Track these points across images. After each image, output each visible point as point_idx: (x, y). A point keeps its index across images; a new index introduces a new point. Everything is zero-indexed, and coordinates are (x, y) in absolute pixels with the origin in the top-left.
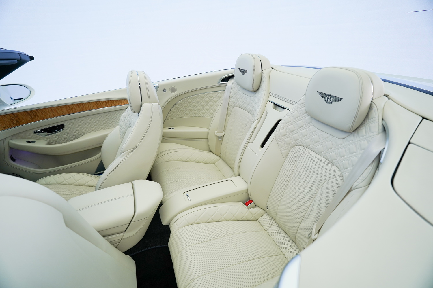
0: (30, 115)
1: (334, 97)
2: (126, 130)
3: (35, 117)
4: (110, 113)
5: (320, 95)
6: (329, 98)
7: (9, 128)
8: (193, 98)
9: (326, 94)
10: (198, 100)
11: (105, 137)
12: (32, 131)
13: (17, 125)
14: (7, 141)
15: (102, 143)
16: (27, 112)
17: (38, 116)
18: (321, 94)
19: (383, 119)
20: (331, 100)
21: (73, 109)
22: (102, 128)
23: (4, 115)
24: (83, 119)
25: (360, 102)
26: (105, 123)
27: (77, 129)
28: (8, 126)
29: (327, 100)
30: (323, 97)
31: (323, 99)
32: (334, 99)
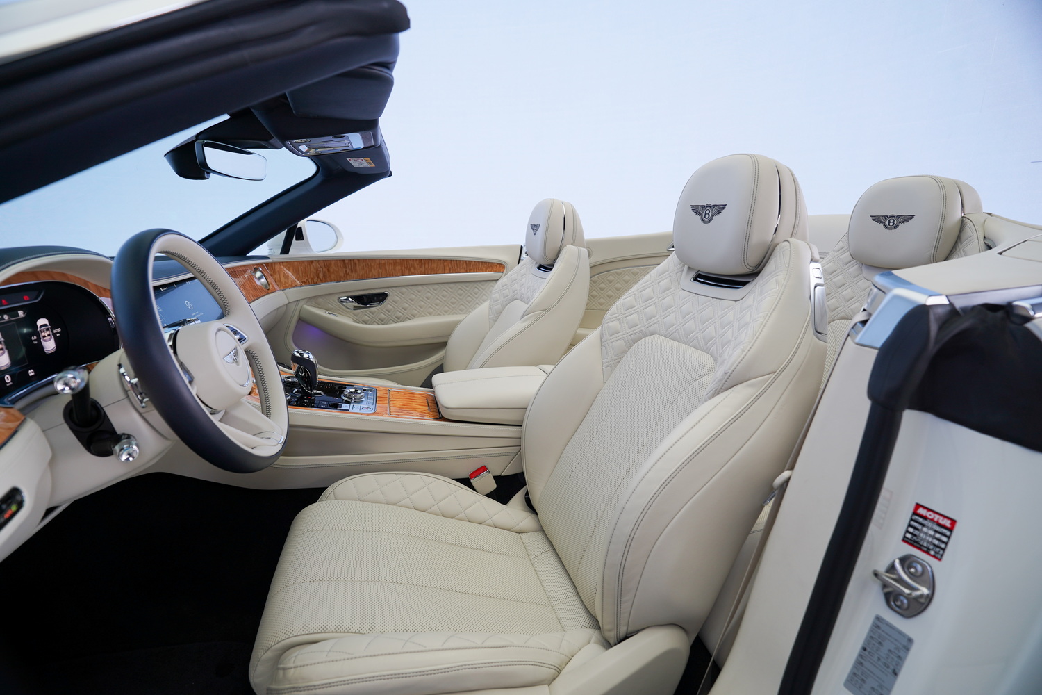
0: (346, 267)
1: (899, 217)
2: (504, 308)
3: (352, 272)
4: (467, 284)
5: (874, 220)
6: (892, 221)
7: (310, 284)
8: (619, 274)
9: (885, 217)
10: (627, 278)
11: (455, 325)
12: (336, 297)
13: (322, 281)
14: (300, 304)
15: (449, 336)
16: (344, 260)
17: (356, 271)
18: (876, 219)
19: (985, 237)
20: (895, 222)
21: (412, 269)
22: (446, 312)
23: (312, 262)
24: (420, 288)
25: (944, 214)
26: (453, 303)
27: (406, 305)
28: (310, 280)
29: (889, 225)
30: (880, 222)
31: (882, 225)
32: (900, 219)
